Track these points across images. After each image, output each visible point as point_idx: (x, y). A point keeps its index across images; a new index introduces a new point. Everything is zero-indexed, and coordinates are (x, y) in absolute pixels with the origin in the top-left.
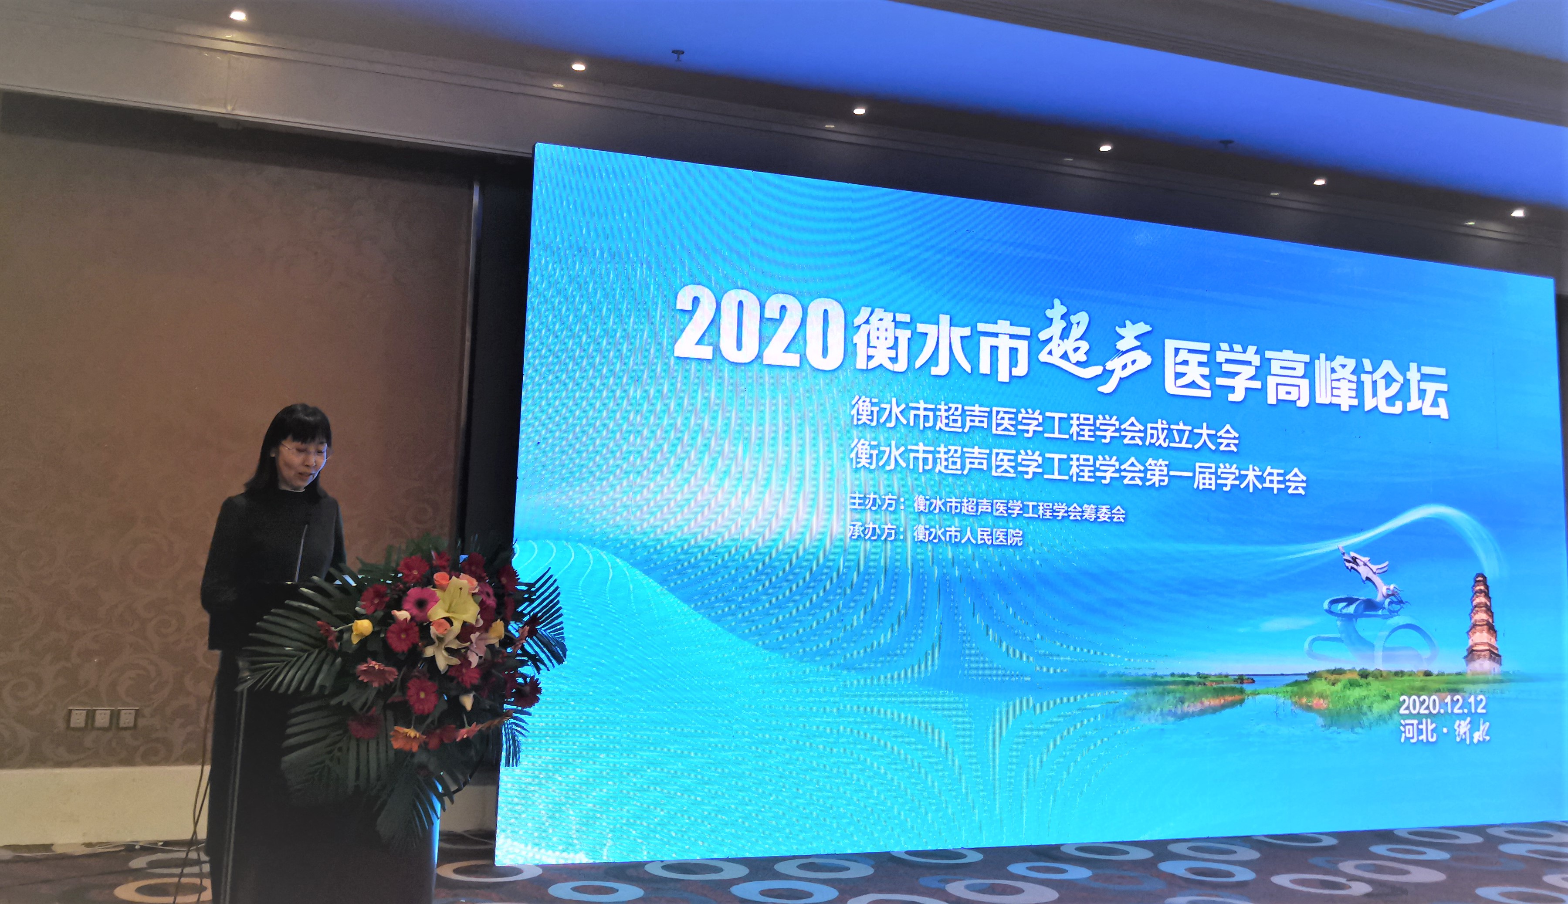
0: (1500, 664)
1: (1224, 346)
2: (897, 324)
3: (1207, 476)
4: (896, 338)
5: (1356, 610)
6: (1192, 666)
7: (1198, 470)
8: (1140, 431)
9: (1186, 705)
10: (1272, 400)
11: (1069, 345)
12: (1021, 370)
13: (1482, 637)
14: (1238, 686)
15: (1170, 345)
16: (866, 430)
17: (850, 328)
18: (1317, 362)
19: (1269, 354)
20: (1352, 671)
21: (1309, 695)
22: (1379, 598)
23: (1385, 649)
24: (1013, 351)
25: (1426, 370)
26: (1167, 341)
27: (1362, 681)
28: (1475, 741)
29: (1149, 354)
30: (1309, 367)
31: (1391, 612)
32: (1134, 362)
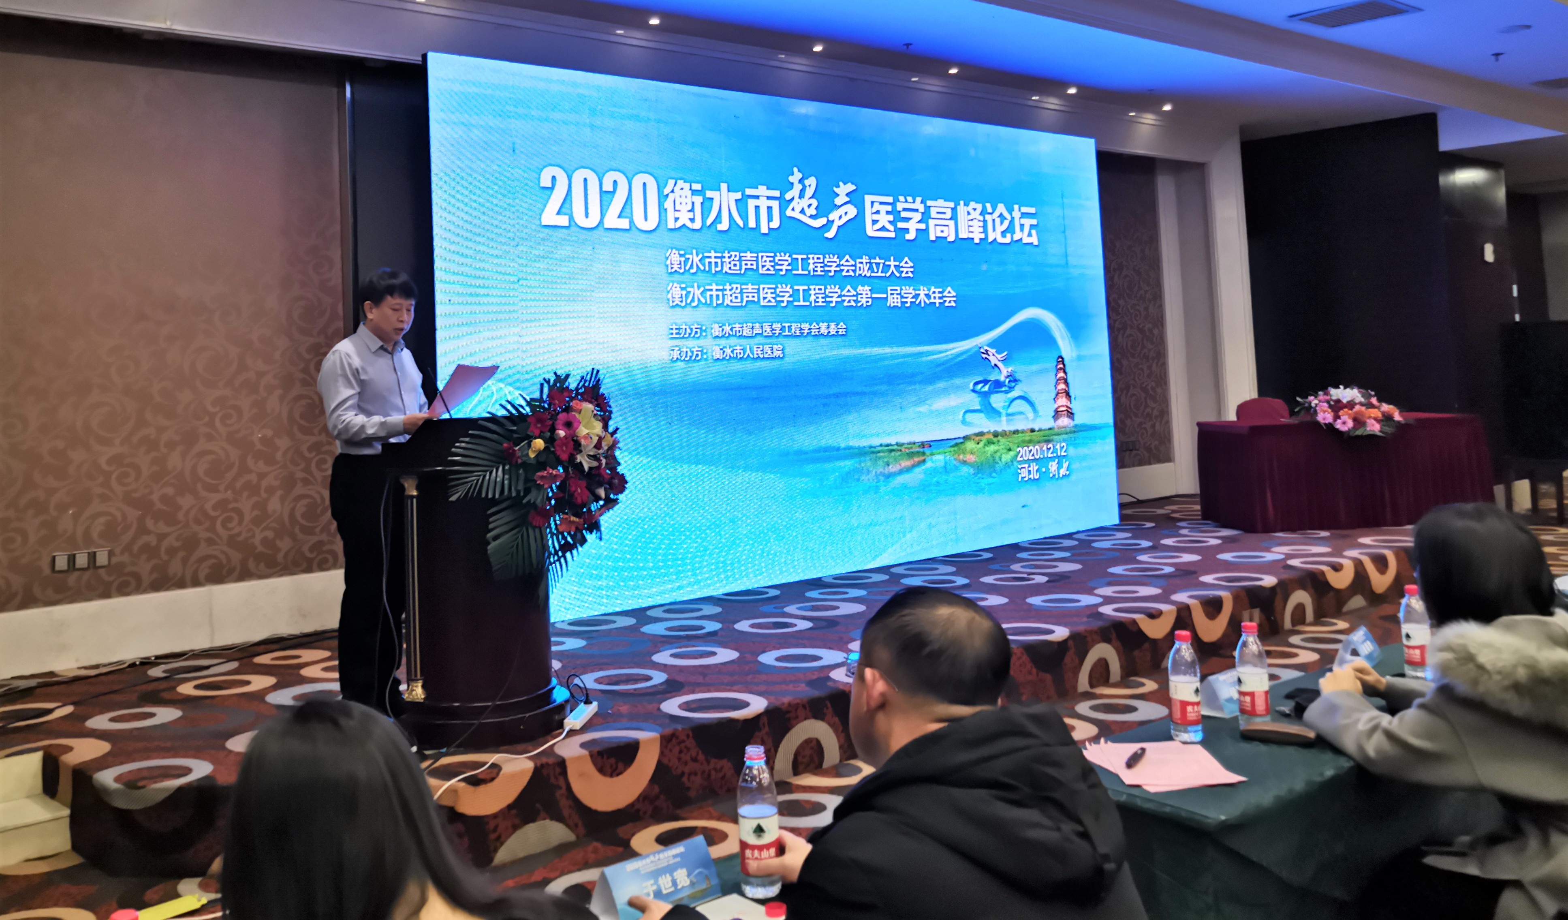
0: (1073, 420)
1: (902, 198)
2: (694, 192)
3: (895, 296)
4: (693, 203)
5: (989, 388)
6: (892, 438)
7: (889, 292)
8: (852, 266)
9: (890, 467)
10: (932, 238)
11: (804, 203)
12: (775, 224)
13: (1062, 401)
14: (921, 450)
15: (868, 199)
16: (676, 276)
17: (662, 198)
18: (958, 207)
19: (929, 203)
20: (989, 432)
21: (964, 453)
22: (1002, 379)
23: (1008, 415)
24: (770, 208)
25: (1025, 209)
26: (866, 196)
27: (995, 440)
28: (1061, 476)
29: (855, 207)
30: (954, 210)
31: (1010, 388)
32: (846, 213)
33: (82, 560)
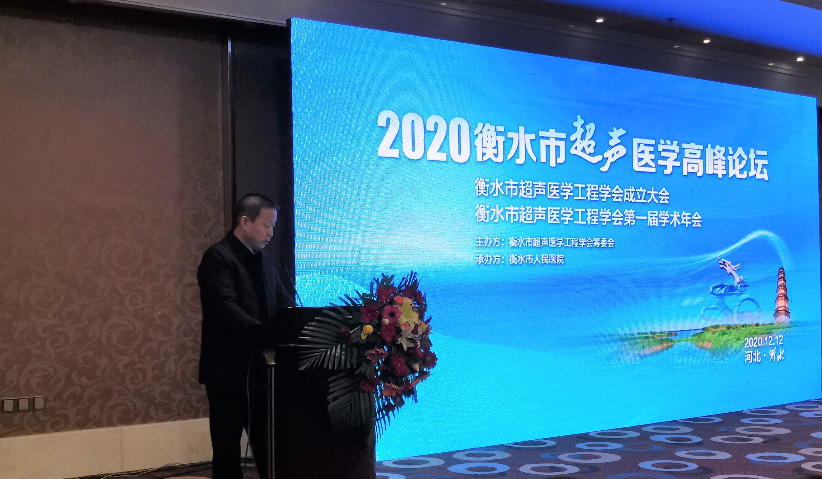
0: (790, 318)
1: (662, 141)
2: (498, 133)
3: (654, 218)
4: (497, 142)
5: (725, 292)
6: (647, 328)
7: (649, 215)
8: (621, 193)
9: (645, 350)
10: (685, 173)
11: (585, 143)
12: (561, 160)
13: (782, 303)
14: (670, 338)
15: (636, 141)
16: (482, 199)
17: (473, 137)
18: (707, 149)
19: (684, 146)
20: (723, 325)
21: (703, 341)
22: (735, 285)
23: (738, 312)
24: (557, 147)
25: (759, 152)
26: (634, 140)
27: (728, 331)
28: (778, 360)
29: (625, 147)
30: (703, 152)
31: (741, 291)
32: (618, 152)
33: (24, 405)
